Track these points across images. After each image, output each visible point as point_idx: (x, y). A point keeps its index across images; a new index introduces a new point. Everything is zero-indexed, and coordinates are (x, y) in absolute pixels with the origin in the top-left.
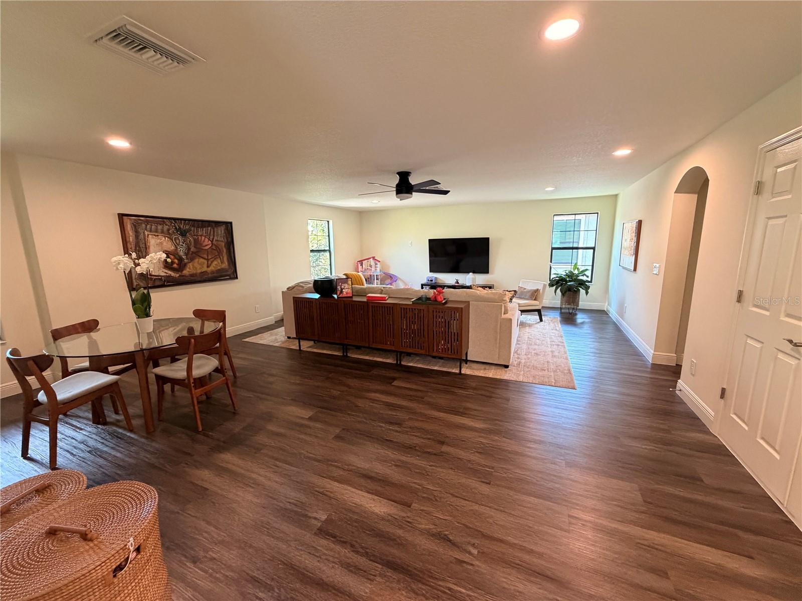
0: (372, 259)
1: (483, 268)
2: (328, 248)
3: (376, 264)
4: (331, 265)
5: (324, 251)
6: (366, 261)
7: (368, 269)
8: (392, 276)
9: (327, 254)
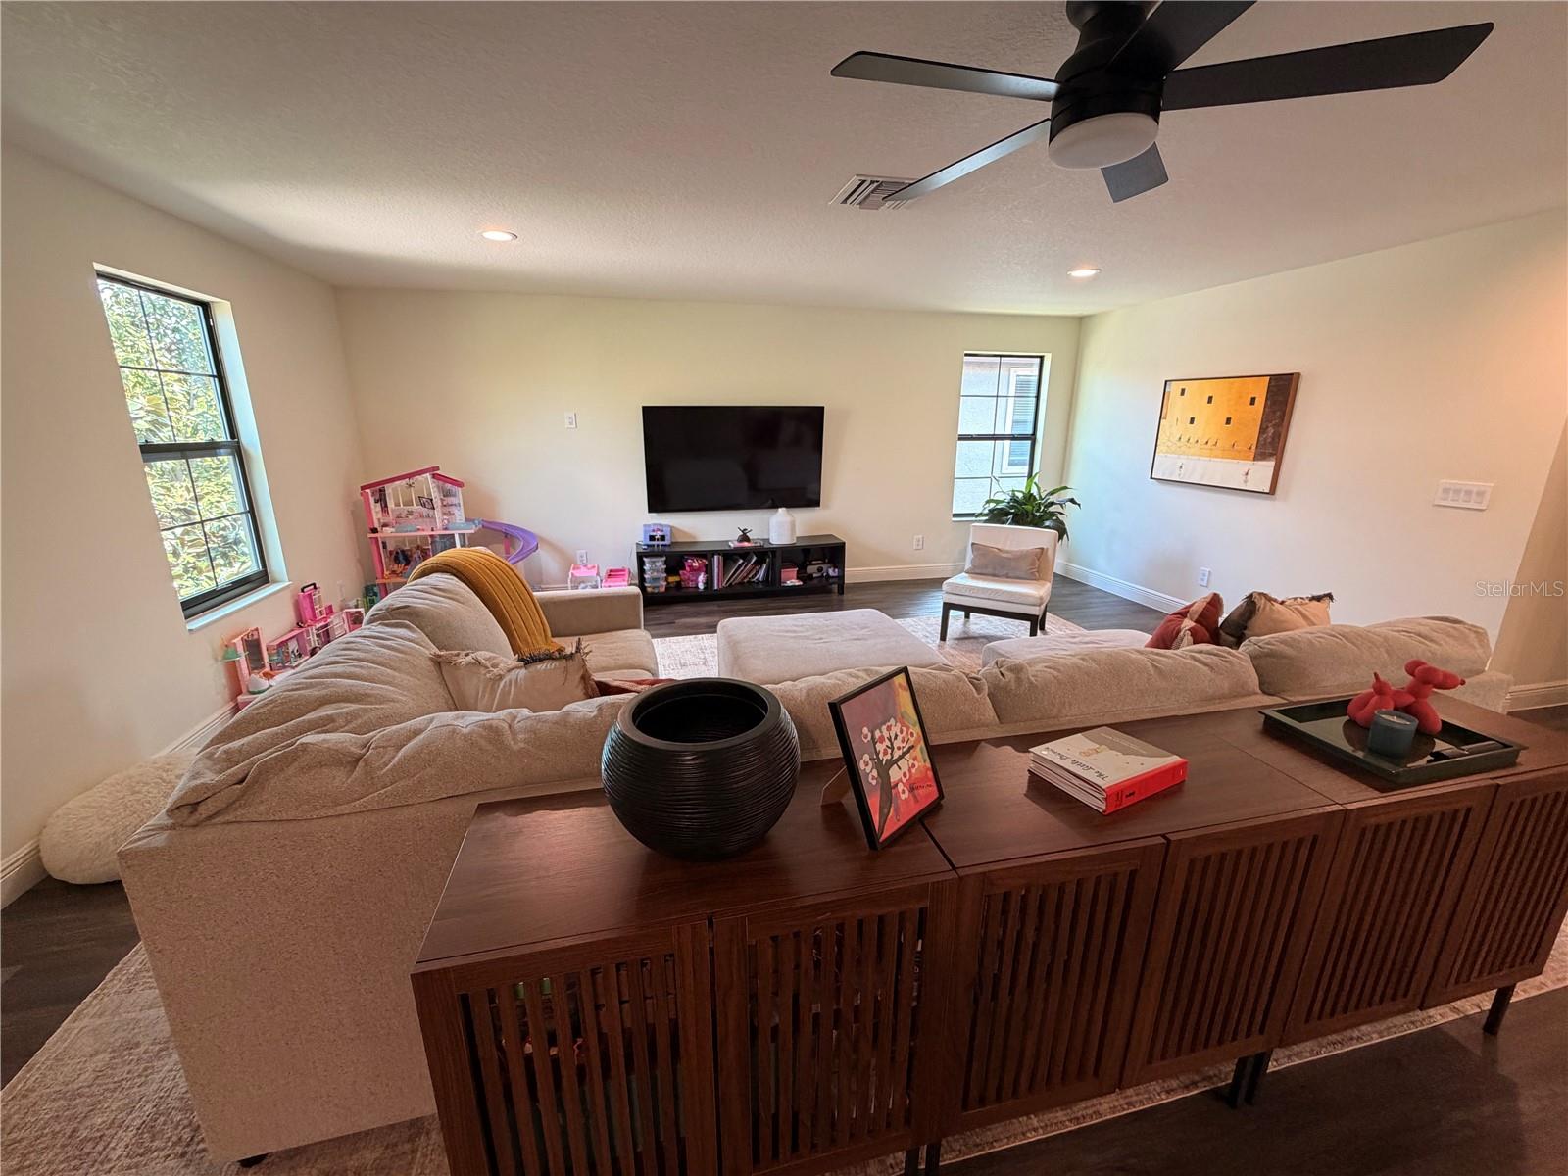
0: (428, 476)
1: (804, 494)
2: (223, 436)
3: (447, 494)
4: (252, 511)
5: (210, 448)
6: (403, 482)
7: (410, 513)
8: (510, 531)
9: (228, 460)
